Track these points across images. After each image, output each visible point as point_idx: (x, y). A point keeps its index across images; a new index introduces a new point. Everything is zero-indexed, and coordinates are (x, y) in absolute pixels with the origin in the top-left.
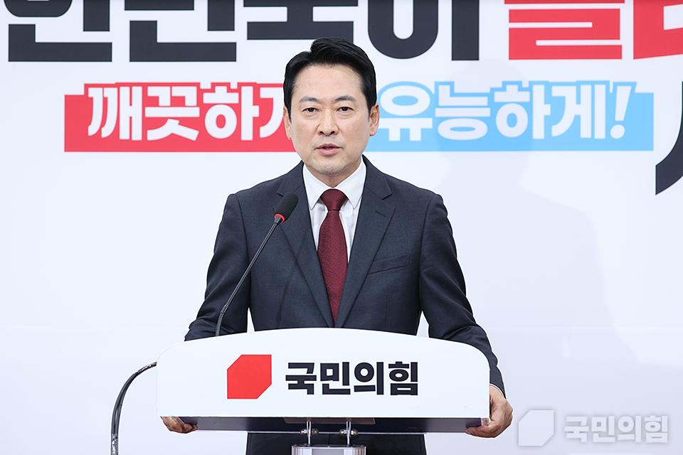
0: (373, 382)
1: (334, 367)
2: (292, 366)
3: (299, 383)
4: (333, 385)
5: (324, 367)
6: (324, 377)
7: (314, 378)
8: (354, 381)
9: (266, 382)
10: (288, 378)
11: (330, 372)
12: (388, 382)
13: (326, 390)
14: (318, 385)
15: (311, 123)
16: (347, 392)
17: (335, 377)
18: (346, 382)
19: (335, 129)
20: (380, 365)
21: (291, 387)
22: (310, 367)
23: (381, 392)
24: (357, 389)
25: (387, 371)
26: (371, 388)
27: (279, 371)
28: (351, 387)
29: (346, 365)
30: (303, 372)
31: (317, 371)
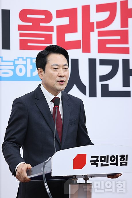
0: (115, 162)
1: (104, 157)
2: (92, 157)
3: (94, 163)
4: (104, 163)
5: (102, 157)
6: (101, 161)
7: (98, 161)
8: (110, 162)
9: (84, 163)
10: (91, 161)
11: (103, 159)
12: (119, 161)
13: (102, 165)
14: (99, 163)
15: (56, 73)
16: (108, 165)
17: (104, 161)
18: (107, 162)
19: (64, 75)
20: (117, 156)
21: (92, 164)
22: (97, 157)
23: (117, 165)
24: (111, 164)
25: (119, 158)
26: (114, 164)
27: (89, 159)
28: (109, 164)
29: (108, 156)
30: (95, 159)
31: (99, 159)
